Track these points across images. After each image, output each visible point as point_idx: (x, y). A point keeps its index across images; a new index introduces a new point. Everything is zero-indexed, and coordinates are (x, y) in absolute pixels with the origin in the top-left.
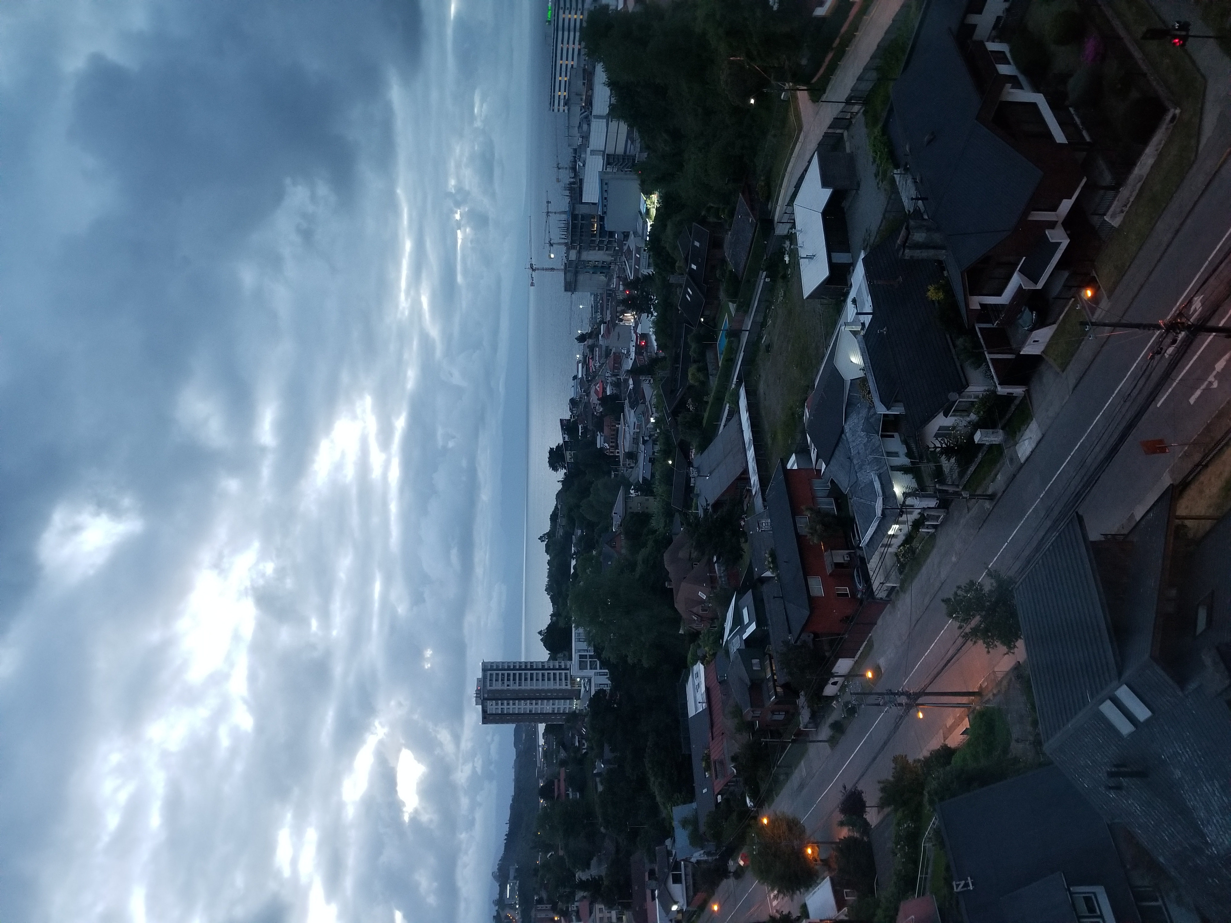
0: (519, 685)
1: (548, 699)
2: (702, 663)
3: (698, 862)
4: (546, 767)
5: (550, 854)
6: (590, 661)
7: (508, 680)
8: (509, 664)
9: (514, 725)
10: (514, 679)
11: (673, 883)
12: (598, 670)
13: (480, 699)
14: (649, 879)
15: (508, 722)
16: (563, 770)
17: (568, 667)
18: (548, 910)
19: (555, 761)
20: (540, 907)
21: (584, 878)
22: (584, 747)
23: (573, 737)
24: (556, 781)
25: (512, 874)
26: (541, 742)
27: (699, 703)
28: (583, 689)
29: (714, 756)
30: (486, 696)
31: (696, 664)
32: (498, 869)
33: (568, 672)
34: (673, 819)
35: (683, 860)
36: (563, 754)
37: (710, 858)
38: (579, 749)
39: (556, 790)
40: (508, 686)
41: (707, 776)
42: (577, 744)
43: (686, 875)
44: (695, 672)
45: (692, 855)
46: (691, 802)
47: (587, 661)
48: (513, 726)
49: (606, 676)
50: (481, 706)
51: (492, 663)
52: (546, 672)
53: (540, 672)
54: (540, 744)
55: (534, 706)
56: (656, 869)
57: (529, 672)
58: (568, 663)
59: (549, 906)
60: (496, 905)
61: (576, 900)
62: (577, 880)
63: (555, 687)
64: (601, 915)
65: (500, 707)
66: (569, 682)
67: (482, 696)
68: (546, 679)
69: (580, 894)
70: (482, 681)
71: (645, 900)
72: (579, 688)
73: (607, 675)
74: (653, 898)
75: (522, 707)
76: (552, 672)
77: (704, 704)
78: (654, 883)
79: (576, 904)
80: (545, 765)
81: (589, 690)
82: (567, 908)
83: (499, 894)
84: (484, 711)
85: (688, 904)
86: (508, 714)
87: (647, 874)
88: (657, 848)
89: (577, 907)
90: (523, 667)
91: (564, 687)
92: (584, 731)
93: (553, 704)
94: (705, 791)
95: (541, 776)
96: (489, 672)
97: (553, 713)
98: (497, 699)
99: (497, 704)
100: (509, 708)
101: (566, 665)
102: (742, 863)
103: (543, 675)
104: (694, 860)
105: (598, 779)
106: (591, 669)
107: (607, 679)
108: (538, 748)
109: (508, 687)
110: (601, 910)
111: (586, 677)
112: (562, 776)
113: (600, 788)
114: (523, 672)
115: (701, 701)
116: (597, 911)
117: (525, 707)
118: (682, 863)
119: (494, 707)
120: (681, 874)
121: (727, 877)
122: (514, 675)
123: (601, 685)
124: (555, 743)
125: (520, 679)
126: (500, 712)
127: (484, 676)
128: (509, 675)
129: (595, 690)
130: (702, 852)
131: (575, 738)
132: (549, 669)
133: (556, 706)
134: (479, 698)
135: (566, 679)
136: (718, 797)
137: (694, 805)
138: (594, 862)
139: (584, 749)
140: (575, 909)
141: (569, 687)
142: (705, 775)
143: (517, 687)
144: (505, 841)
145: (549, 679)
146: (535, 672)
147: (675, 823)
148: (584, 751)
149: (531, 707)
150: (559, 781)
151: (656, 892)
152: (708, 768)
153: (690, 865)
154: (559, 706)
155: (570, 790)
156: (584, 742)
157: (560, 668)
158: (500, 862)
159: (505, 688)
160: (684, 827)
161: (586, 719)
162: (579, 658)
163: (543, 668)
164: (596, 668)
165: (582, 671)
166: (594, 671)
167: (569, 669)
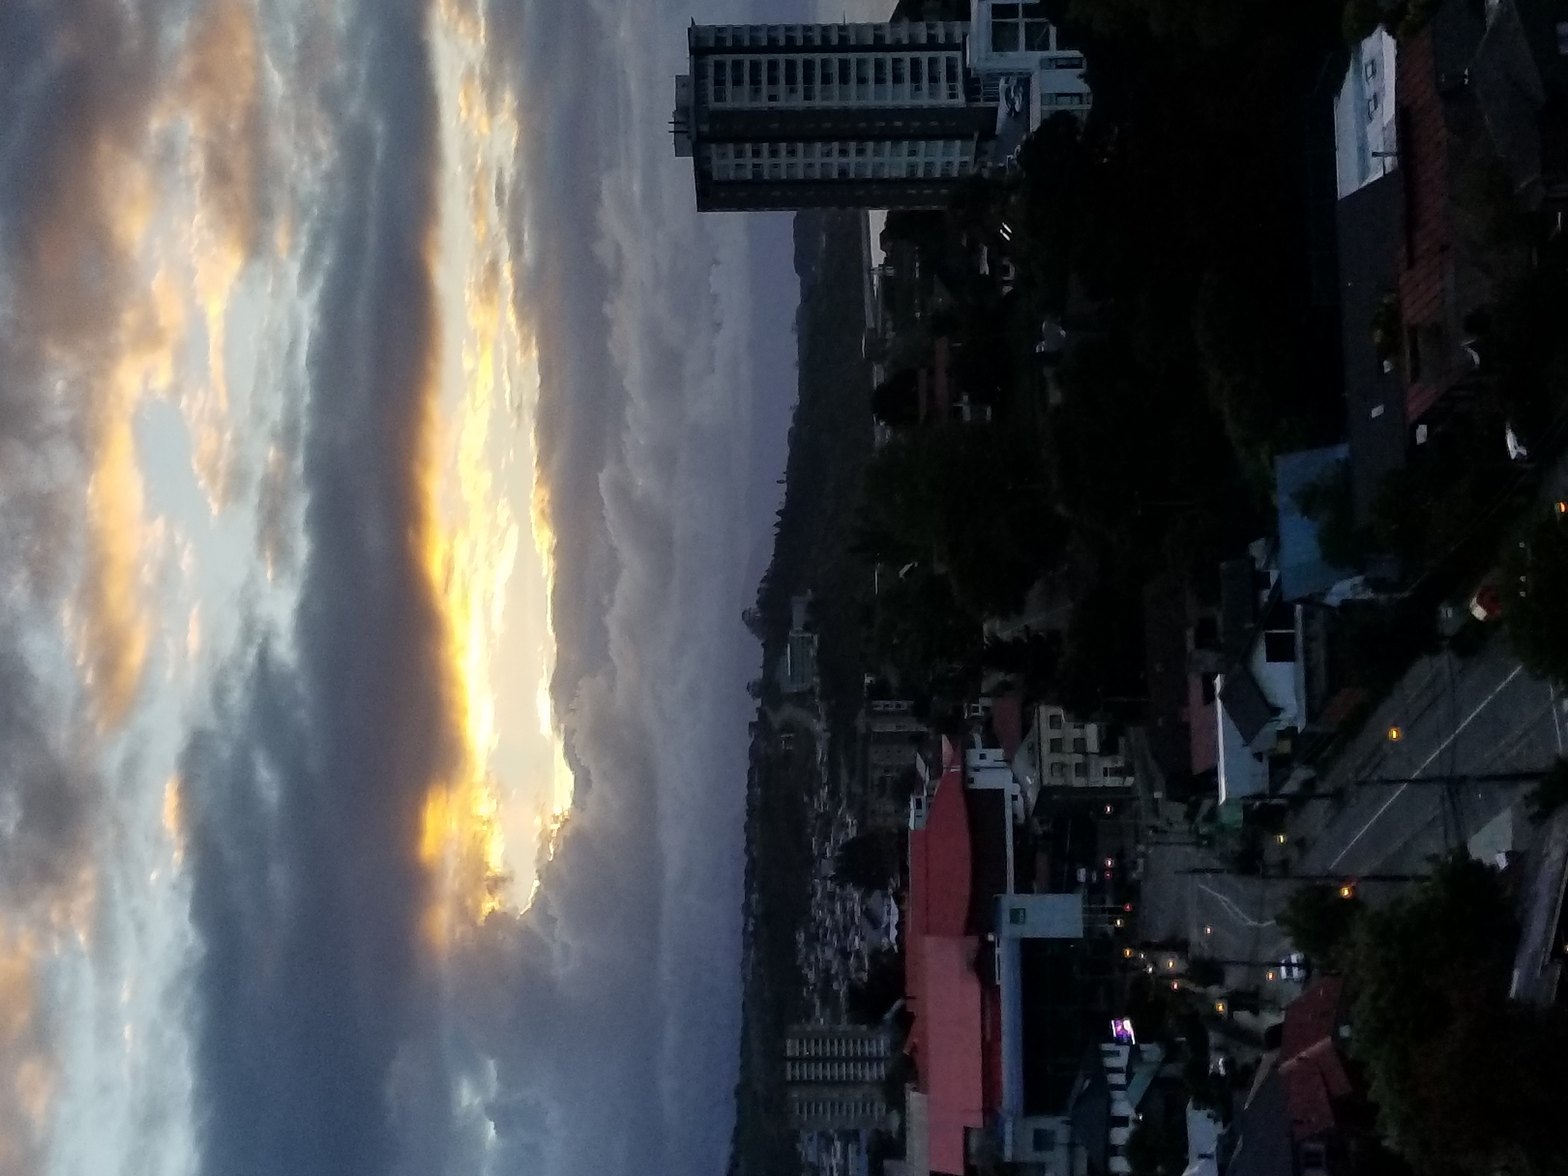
0: (808, 97)
1: (896, 137)
2: (1390, 32)
3: (1347, 605)
4: (894, 329)
5: (907, 567)
6: (1027, 25)
7: (773, 81)
8: (773, 34)
9: (794, 213)
10: (791, 79)
11: (1269, 660)
12: (1054, 52)
13: (689, 138)
14: (1199, 645)
15: (774, 205)
16: (942, 345)
17: (959, 40)
18: (904, 713)
19: (918, 315)
20: (880, 705)
21: (1005, 635)
22: (1006, 278)
23: (974, 249)
24: (923, 373)
25: (799, 615)
26: (878, 257)
27: (1375, 154)
28: (1003, 109)
29: (1410, 314)
30: (705, 128)
31: (1370, 34)
32: (757, 602)
33: (958, 54)
34: (1274, 487)
35: (1300, 601)
36: (941, 299)
37: (1383, 598)
38: (992, 282)
39: (923, 398)
40: (772, 98)
41: (1387, 370)
42: (985, 269)
43: (1307, 639)
44: (1365, 58)
45: (1330, 588)
46: (1333, 441)
47: (1016, 25)
48: (789, 216)
49: (1079, 71)
50: (692, 158)
51: (721, 29)
52: (889, 57)
53: (871, 57)
54: (875, 265)
55: (852, 159)
56: (1220, 622)
57: (835, 57)
58: (958, 28)
59: (905, 705)
60: (755, 695)
61: (984, 690)
62: (985, 640)
63: (917, 102)
64: (1056, 734)
65: (749, 161)
66: (960, 86)
67: (693, 130)
68: (889, 77)
69: (992, 679)
70: (693, 84)
71: (1184, 701)
72: (992, 104)
73: (1080, 66)
74: (1209, 697)
75: (817, 159)
76: (907, 56)
77: (1389, 160)
78: (1210, 658)
79: (985, 702)
80: (890, 325)
81: (1022, 109)
82: (959, 711)
83: (764, 667)
84: (702, 175)
85: (1312, 715)
86: (776, 183)
87: (1190, 633)
88: (1223, 565)
89: (985, 709)
90: (818, 41)
91: (943, 100)
92: (1005, 231)
93: (913, 153)
94: (1376, 412)
95: (876, 354)
96: (711, 59)
97: (911, 181)
98: (738, 139)
99: (739, 154)
100: (776, 166)
101: (949, 35)
102: (1479, 613)
103: (879, 65)
104: (1333, 600)
105: (1048, 372)
106: (1030, 47)
107: (1081, 81)
108: (866, 276)
109: (773, 104)
110: (1054, 721)
111: (1011, 74)
112: (942, 358)
113: (1055, 397)
114: (818, 57)
115: (1381, 150)
116: (1045, 725)
117: (826, 160)
118: (1299, 607)
119: (732, 160)
120: (1293, 636)
121: (1434, 650)
122: (791, 65)
123: (1061, 99)
124: (917, 265)
125: (808, 79)
126: (750, 177)
127: (698, 70)
128: (773, 65)
129: (1042, 111)
130: (1358, 579)
131: (980, 251)
132: (898, 47)
133: (920, 160)
134: (685, 135)
135: (951, 76)
136: (1418, 431)
137: (1342, 451)
138: (1034, 595)
139: (1007, 283)
140: (980, 713)
141: (960, 101)
142: (1382, 367)
143: (798, 102)
144: (777, 530)
145: (898, 79)
146: (853, 57)
147: (1281, 499)
148: (1007, 289)
149: (844, 160)
150: (932, 373)
151: (1218, 682)
152: (1390, 348)
153: (1320, 614)
154: (928, 159)
155: (966, 398)
156: (1006, 262)
157: (932, 44)
158: (763, 585)
159: (764, 103)
160: (1306, 511)
161: (1013, 199)
162: (990, 15)
163: (879, 45)
164: (1045, 47)
165: (1002, 56)
166: (1038, 55)
167: (962, 47)
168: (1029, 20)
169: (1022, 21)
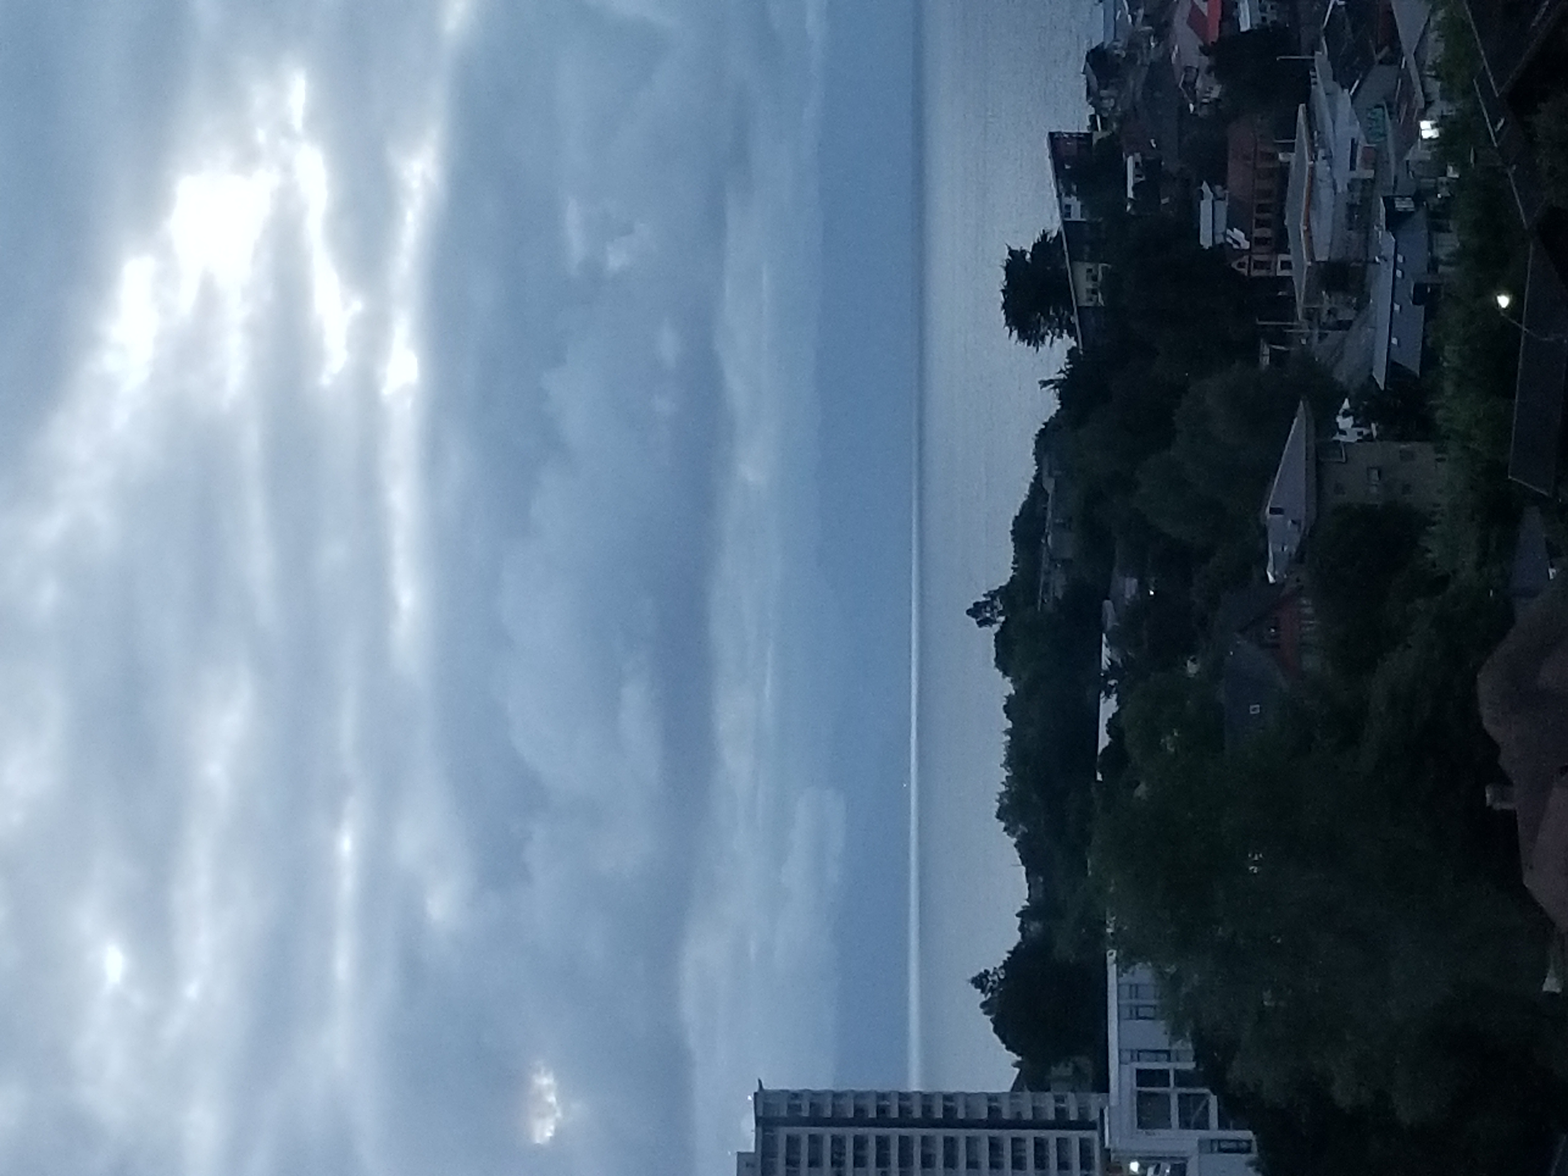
6: (1180, 1097)
8: (861, 1103)
12: (1215, 1132)
17: (1095, 1116)
33: (1095, 1135)
47: (1167, 1097)
49: (1245, 1157)
51: (796, 1095)
52: (1006, 1135)
53: (984, 1134)
57: (939, 1134)
58: (1094, 1100)
68: (1007, 1161)
70: (758, 1164)
73: (1248, 1152)
76: (1030, 1135)
90: (917, 1113)
96: (783, 1133)
101: (1083, 1111)
103: (995, 1146)
106: (1185, 1124)
111: (1163, 1159)
114: (916, 1133)
122: (883, 1142)
127: (766, 1146)
128: (860, 1142)
132: (1017, 1123)
135: (1086, 1162)
145: (1018, 1163)
146: (961, 1133)
157: (1061, 1122)
162: (1135, 1084)
163: (994, 1121)
164: (1203, 1124)
165: (1149, 1135)
166: (1196, 1135)
167: (1097, 1126)
168: (1184, 1090)
169: (1174, 1092)
